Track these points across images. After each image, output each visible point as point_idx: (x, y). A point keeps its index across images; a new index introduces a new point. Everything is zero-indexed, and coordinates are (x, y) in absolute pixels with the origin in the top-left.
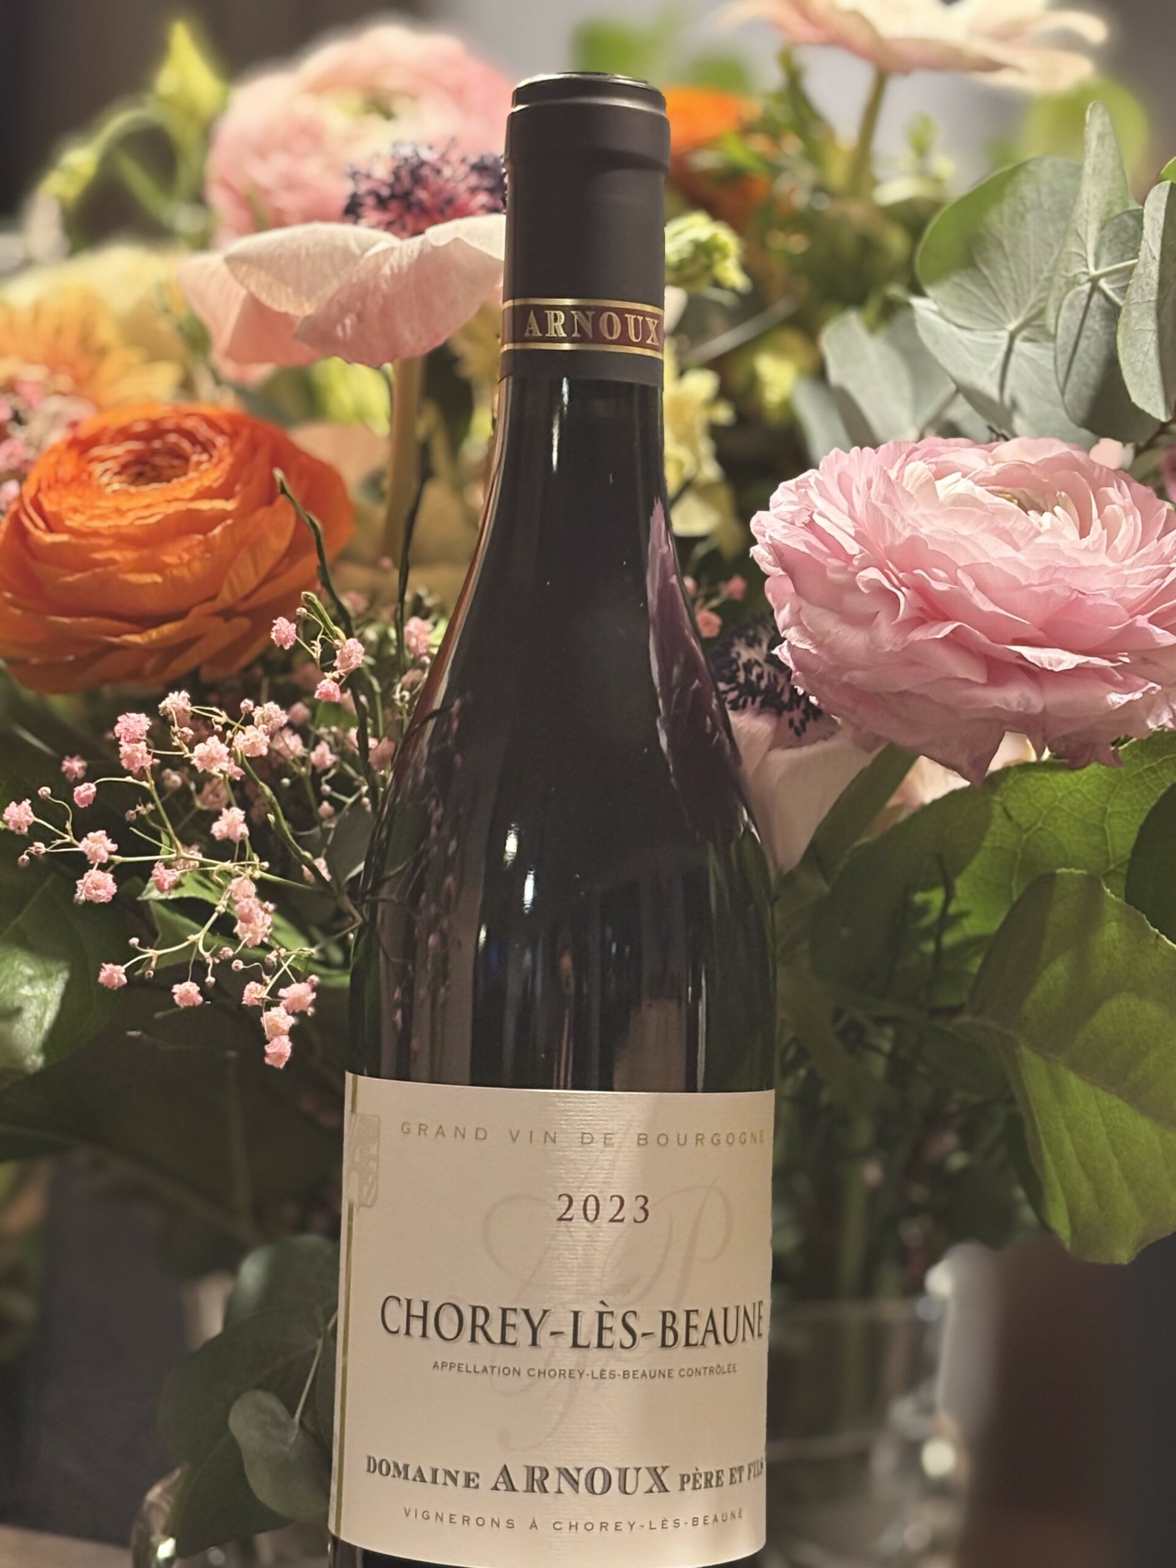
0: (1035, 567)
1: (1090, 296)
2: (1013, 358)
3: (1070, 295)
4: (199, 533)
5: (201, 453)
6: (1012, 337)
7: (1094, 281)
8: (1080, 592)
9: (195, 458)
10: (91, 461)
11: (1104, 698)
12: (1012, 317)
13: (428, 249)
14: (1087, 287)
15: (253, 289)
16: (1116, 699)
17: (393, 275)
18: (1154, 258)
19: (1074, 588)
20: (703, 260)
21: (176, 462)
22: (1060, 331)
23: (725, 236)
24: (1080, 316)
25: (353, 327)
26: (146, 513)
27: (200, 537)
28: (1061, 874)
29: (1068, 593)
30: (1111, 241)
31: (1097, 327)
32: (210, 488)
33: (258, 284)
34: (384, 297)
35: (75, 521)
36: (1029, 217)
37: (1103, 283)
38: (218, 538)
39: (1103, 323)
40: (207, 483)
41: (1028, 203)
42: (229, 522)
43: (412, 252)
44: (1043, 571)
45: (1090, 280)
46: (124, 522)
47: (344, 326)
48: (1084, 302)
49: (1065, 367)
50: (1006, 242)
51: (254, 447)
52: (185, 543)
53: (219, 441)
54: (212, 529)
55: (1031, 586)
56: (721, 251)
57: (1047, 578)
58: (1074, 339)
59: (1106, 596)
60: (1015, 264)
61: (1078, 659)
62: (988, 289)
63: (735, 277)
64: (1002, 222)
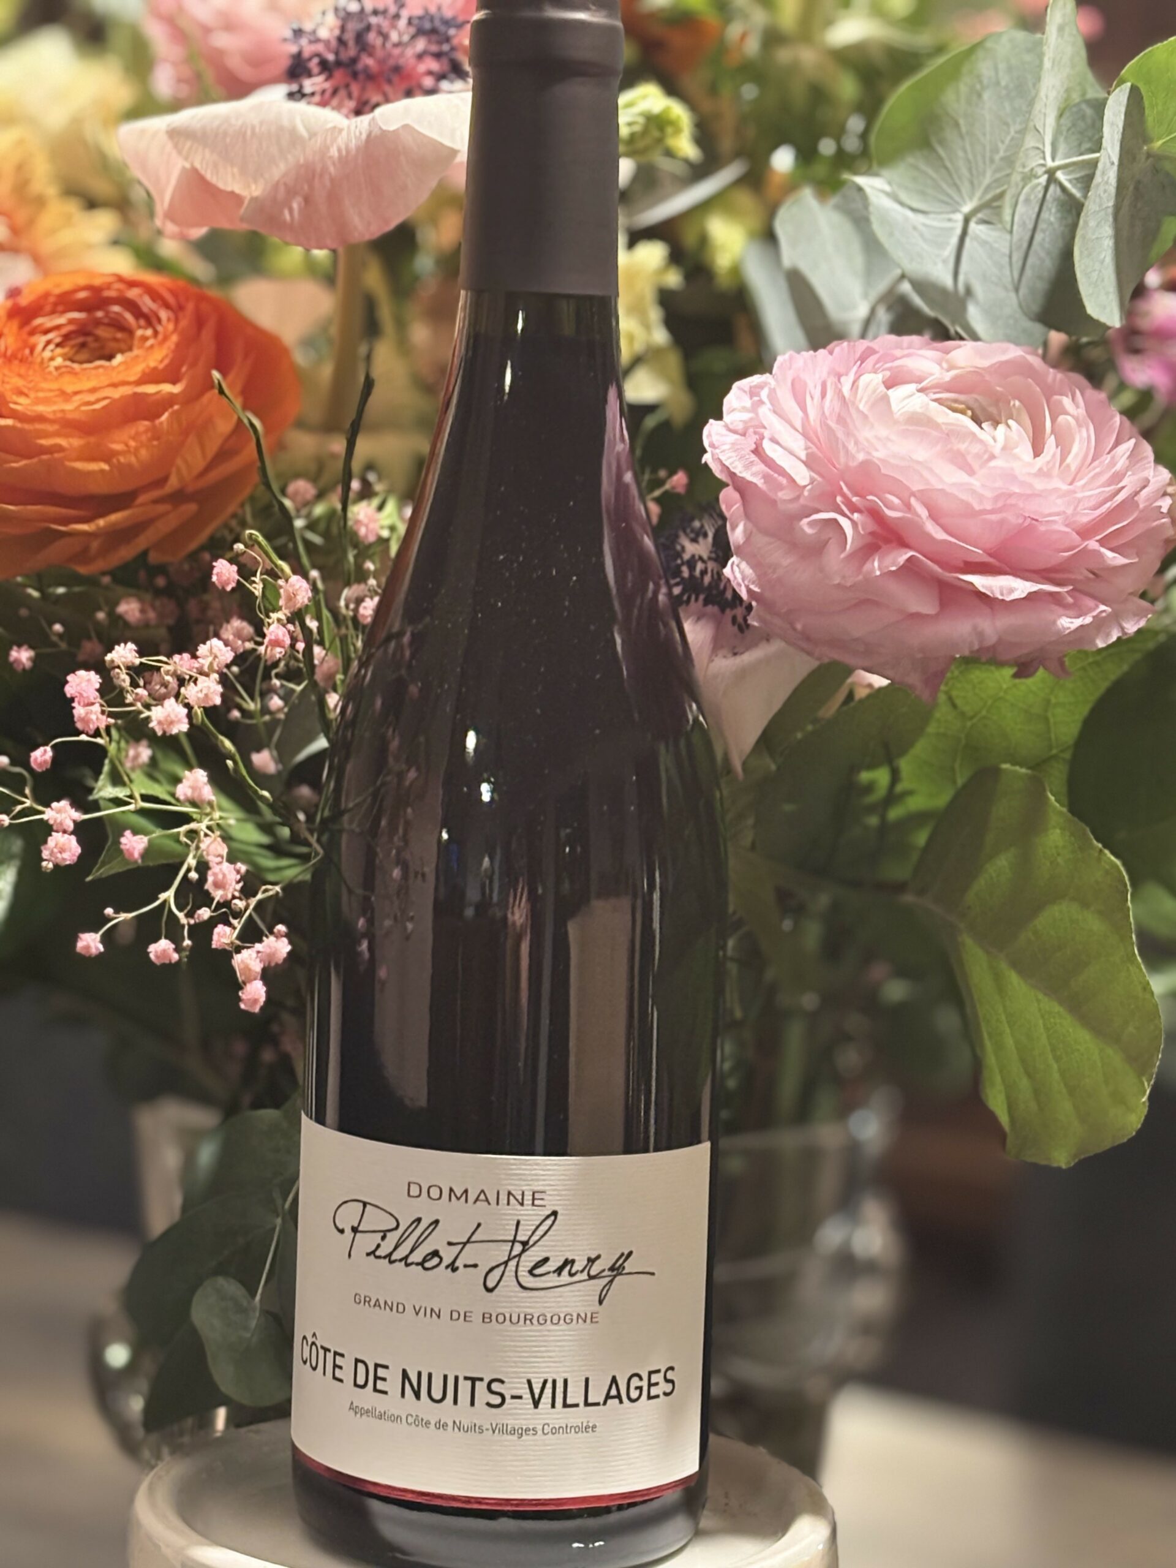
0: (989, 494)
1: (1046, 189)
2: (968, 242)
3: (1026, 190)
4: (145, 419)
5: (146, 328)
6: (967, 220)
7: (1051, 173)
8: (1033, 519)
9: (139, 333)
10: (32, 333)
11: (1054, 622)
12: (967, 198)
13: (376, 132)
14: (1043, 179)
15: (197, 165)
16: (1068, 623)
17: (341, 158)
18: (1113, 164)
19: (1027, 515)
20: (656, 134)
21: (119, 335)
22: (1015, 227)
23: (678, 111)
24: (1036, 209)
25: (300, 210)
26: (92, 398)
27: (147, 423)
28: (1006, 770)
29: (1020, 521)
30: (1068, 130)
31: (1052, 219)
32: (155, 370)
33: (202, 161)
34: (332, 180)
35: (22, 404)
36: (986, 96)
37: (1060, 175)
38: (165, 425)
39: (1059, 215)
40: (152, 364)
41: (985, 81)
42: (176, 407)
43: (361, 133)
44: (997, 498)
45: (1046, 172)
46: (69, 407)
47: (291, 210)
48: (1040, 195)
49: (1020, 263)
50: (962, 122)
51: (200, 322)
52: (131, 430)
53: (164, 314)
54: (159, 416)
55: (984, 512)
56: (674, 124)
57: (1000, 504)
58: (1030, 234)
59: (1058, 523)
60: (972, 145)
61: (1029, 587)
62: (943, 171)
63: (686, 148)
64: (959, 102)
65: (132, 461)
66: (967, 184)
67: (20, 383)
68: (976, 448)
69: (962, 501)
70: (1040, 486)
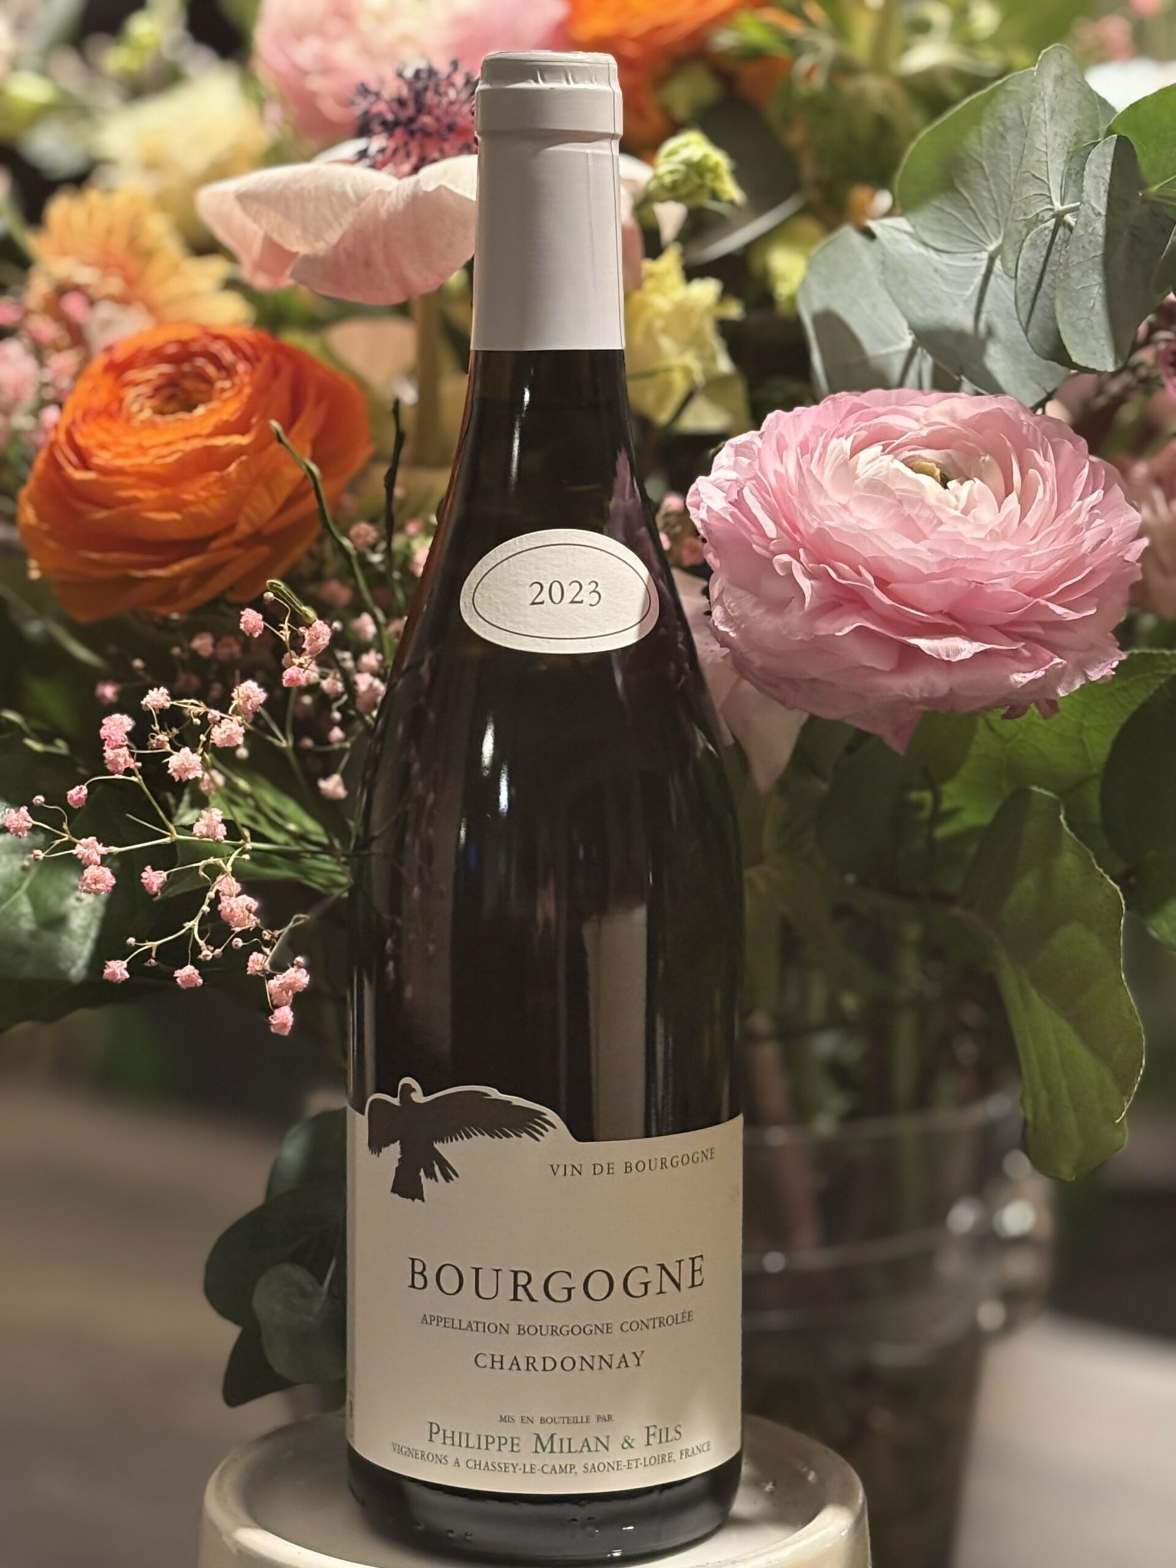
0: (932, 559)
1: (1055, 232)
3: (1032, 233)
4: (215, 469)
5: (225, 379)
6: (992, 260)
7: (1059, 217)
8: (977, 582)
9: (219, 385)
10: (124, 386)
11: (1006, 678)
12: (993, 238)
14: (1051, 223)
16: (1020, 678)
18: (1099, 214)
19: (971, 580)
20: (696, 180)
21: (202, 387)
22: (1019, 272)
23: (718, 158)
24: (1044, 253)
26: (165, 451)
27: (216, 474)
28: (1035, 792)
29: (965, 584)
30: (1077, 173)
32: (226, 423)
33: (270, 224)
35: (102, 458)
36: (1010, 136)
37: (1069, 218)
38: (234, 475)
40: (225, 417)
42: (245, 457)
43: (406, 193)
44: (942, 563)
45: (1053, 216)
46: (145, 460)
48: (1048, 239)
50: (985, 164)
51: (276, 371)
52: (203, 480)
53: (241, 367)
54: (229, 465)
55: (933, 576)
56: (714, 170)
57: (947, 568)
58: (1037, 277)
59: (1005, 585)
60: (996, 184)
61: (977, 647)
62: (968, 211)
63: (732, 191)
64: (981, 144)
65: (203, 509)
66: (993, 223)
67: (102, 436)
68: (926, 513)
69: (912, 567)
70: (988, 548)
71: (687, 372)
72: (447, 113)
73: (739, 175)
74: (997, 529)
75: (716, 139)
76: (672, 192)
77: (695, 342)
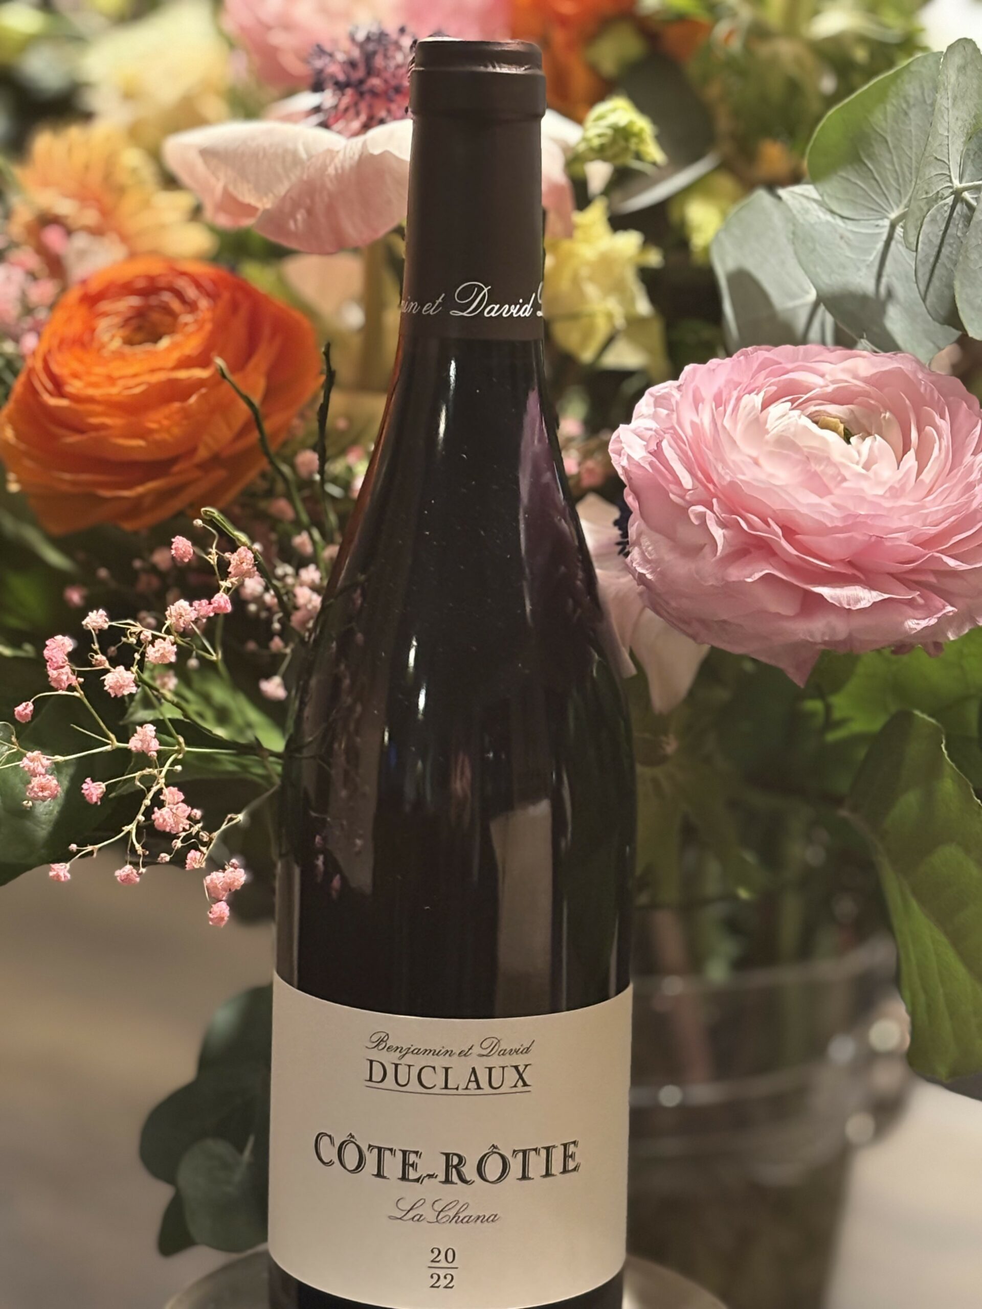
0: (839, 514)
1: (953, 208)
2: (893, 243)
3: (932, 211)
4: (178, 401)
5: (187, 314)
6: (893, 227)
7: (957, 194)
8: (878, 537)
9: (182, 319)
10: (96, 316)
11: (903, 623)
12: (894, 206)
13: (367, 154)
14: (950, 200)
15: (226, 183)
16: (915, 624)
17: (337, 175)
19: (872, 534)
20: (622, 143)
21: (167, 320)
22: (921, 245)
23: (643, 124)
24: (943, 228)
25: (304, 221)
26: (131, 382)
27: (179, 405)
29: (867, 538)
30: (977, 151)
31: (959, 233)
32: (189, 357)
34: (329, 195)
35: (75, 387)
36: (912, 114)
37: (967, 195)
38: (195, 405)
40: (188, 350)
41: (912, 101)
42: (204, 390)
43: (354, 154)
44: (845, 518)
45: (952, 193)
46: (114, 391)
47: (295, 221)
48: (947, 215)
49: (927, 276)
51: (234, 307)
52: (166, 410)
53: (204, 303)
54: (190, 396)
55: (836, 530)
56: (639, 135)
57: (850, 522)
58: (936, 249)
59: (903, 539)
60: (899, 157)
61: (875, 596)
62: (873, 182)
63: (654, 153)
64: (886, 120)
65: (165, 436)
66: (894, 193)
67: (75, 366)
68: (831, 471)
69: (817, 520)
70: (887, 504)
71: (610, 316)
72: (394, 76)
73: (661, 139)
74: (897, 486)
75: (641, 107)
76: (601, 153)
77: (617, 288)
